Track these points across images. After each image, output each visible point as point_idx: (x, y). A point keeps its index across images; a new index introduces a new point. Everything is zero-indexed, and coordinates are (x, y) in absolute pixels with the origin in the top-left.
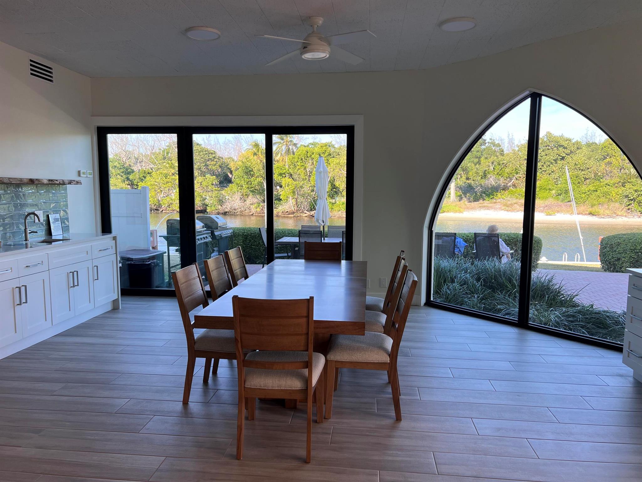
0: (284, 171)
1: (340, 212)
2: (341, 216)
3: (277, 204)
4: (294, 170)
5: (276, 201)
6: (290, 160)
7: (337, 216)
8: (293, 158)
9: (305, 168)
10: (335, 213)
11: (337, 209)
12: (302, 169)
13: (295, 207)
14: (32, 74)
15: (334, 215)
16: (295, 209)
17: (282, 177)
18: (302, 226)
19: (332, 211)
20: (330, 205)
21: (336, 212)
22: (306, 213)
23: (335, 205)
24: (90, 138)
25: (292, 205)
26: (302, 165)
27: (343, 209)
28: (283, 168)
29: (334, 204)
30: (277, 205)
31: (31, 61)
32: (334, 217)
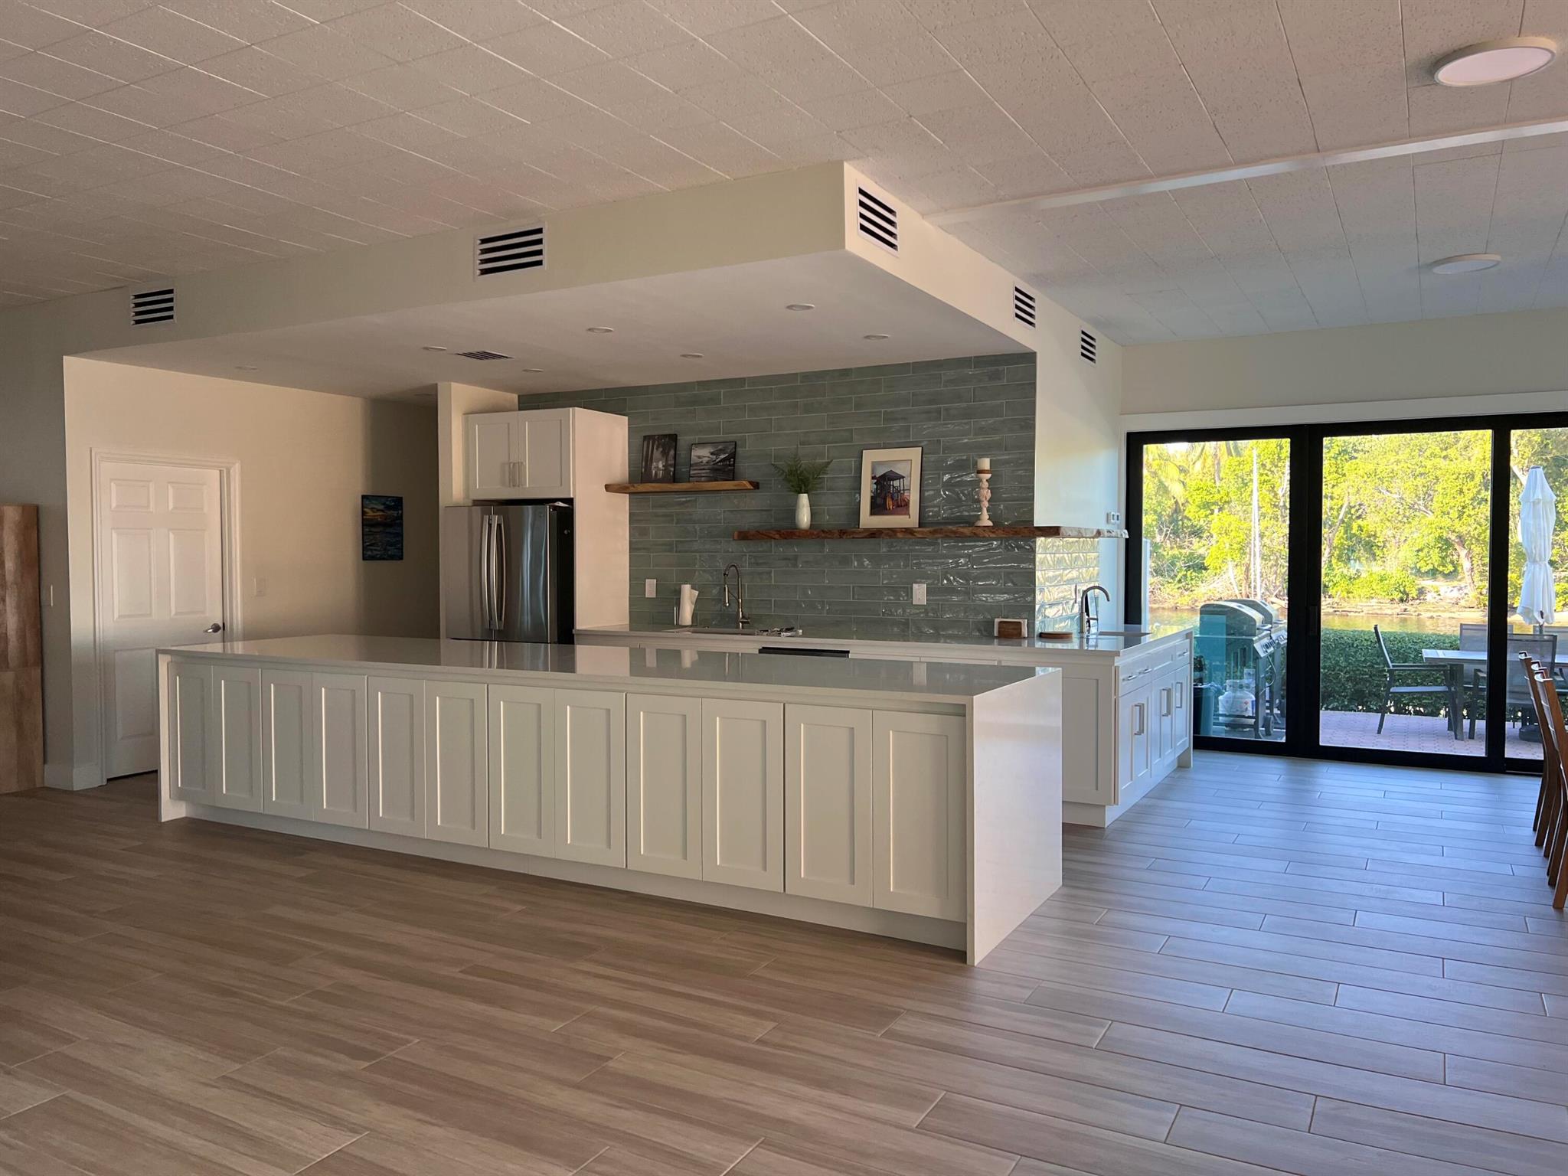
0: (1217, 497)
1: (1375, 600)
2: (1379, 612)
3: (1192, 579)
4: (1241, 494)
5: (1189, 572)
6: (1232, 469)
7: (1365, 612)
8: (1240, 463)
9: (1273, 488)
10: (1359, 604)
11: (1366, 591)
12: (1264, 491)
13: (1243, 588)
14: (1083, 355)
15: (1355, 610)
16: (1243, 592)
17: (1209, 512)
18: (1461, 625)
19: (1348, 597)
20: (1343, 584)
21: (1361, 601)
22: (1273, 603)
23: (1357, 581)
24: (1117, 454)
25: (1233, 581)
26: (1265, 481)
27: (1384, 594)
28: (1212, 491)
29: (1355, 579)
30: (1193, 582)
31: (1083, 333)
32: (1357, 614)
